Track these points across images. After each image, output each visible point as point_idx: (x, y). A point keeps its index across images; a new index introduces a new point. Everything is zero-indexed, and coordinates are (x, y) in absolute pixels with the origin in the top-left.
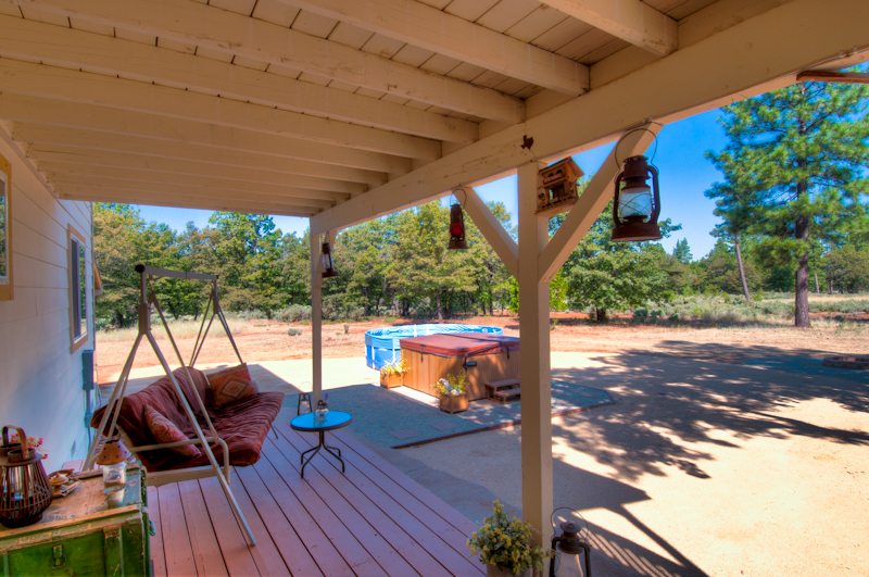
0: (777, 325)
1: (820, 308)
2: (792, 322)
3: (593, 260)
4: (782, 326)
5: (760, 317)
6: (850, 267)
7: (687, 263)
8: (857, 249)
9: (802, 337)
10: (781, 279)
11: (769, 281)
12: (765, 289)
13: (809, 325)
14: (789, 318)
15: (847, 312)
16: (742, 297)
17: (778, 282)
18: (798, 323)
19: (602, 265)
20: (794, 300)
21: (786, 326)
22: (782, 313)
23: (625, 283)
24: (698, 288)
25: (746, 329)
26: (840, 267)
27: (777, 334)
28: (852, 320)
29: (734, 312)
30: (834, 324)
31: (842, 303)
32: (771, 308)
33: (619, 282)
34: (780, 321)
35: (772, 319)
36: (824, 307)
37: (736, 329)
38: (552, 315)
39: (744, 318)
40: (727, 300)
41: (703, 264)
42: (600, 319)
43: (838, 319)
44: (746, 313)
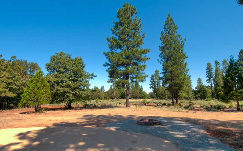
0: (122, 107)
1: (131, 103)
2: (125, 106)
3: (65, 84)
4: (123, 107)
5: (118, 105)
6: (136, 93)
7: (103, 92)
8: (137, 89)
9: (128, 110)
10: (123, 96)
11: (120, 96)
12: (120, 98)
13: (129, 107)
14: (124, 105)
15: (136, 103)
16: (114, 100)
17: (122, 97)
18: (127, 106)
19: (68, 86)
20: (126, 100)
21: (124, 107)
22: (123, 104)
23: (76, 93)
24: (105, 98)
25: (114, 109)
26: (134, 93)
27: (121, 110)
28: (138, 105)
29: (112, 104)
30: (135, 106)
31: (135, 101)
32: (121, 103)
33: (74, 93)
34: (123, 106)
35: (120, 105)
36: (132, 102)
37: (111, 109)
38: (42, 106)
39: (114, 105)
40: (111, 101)
41: (107, 92)
42: (69, 107)
43: (135, 105)
44: (115, 104)
